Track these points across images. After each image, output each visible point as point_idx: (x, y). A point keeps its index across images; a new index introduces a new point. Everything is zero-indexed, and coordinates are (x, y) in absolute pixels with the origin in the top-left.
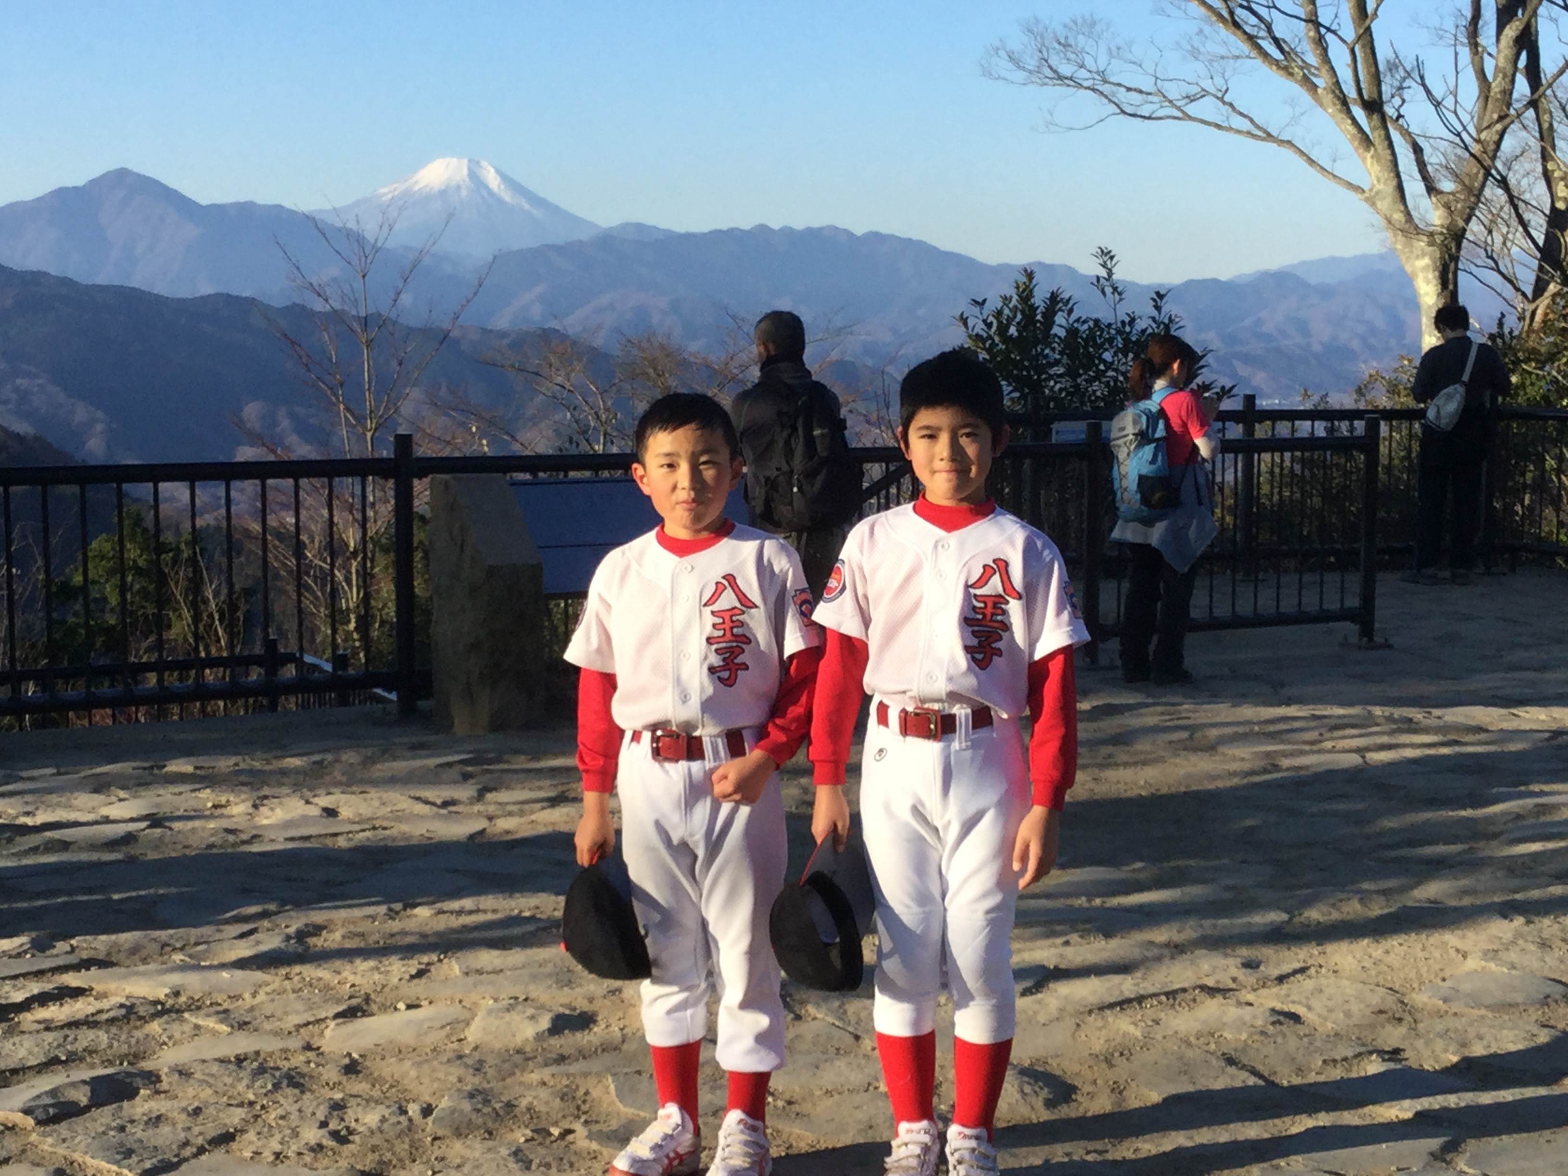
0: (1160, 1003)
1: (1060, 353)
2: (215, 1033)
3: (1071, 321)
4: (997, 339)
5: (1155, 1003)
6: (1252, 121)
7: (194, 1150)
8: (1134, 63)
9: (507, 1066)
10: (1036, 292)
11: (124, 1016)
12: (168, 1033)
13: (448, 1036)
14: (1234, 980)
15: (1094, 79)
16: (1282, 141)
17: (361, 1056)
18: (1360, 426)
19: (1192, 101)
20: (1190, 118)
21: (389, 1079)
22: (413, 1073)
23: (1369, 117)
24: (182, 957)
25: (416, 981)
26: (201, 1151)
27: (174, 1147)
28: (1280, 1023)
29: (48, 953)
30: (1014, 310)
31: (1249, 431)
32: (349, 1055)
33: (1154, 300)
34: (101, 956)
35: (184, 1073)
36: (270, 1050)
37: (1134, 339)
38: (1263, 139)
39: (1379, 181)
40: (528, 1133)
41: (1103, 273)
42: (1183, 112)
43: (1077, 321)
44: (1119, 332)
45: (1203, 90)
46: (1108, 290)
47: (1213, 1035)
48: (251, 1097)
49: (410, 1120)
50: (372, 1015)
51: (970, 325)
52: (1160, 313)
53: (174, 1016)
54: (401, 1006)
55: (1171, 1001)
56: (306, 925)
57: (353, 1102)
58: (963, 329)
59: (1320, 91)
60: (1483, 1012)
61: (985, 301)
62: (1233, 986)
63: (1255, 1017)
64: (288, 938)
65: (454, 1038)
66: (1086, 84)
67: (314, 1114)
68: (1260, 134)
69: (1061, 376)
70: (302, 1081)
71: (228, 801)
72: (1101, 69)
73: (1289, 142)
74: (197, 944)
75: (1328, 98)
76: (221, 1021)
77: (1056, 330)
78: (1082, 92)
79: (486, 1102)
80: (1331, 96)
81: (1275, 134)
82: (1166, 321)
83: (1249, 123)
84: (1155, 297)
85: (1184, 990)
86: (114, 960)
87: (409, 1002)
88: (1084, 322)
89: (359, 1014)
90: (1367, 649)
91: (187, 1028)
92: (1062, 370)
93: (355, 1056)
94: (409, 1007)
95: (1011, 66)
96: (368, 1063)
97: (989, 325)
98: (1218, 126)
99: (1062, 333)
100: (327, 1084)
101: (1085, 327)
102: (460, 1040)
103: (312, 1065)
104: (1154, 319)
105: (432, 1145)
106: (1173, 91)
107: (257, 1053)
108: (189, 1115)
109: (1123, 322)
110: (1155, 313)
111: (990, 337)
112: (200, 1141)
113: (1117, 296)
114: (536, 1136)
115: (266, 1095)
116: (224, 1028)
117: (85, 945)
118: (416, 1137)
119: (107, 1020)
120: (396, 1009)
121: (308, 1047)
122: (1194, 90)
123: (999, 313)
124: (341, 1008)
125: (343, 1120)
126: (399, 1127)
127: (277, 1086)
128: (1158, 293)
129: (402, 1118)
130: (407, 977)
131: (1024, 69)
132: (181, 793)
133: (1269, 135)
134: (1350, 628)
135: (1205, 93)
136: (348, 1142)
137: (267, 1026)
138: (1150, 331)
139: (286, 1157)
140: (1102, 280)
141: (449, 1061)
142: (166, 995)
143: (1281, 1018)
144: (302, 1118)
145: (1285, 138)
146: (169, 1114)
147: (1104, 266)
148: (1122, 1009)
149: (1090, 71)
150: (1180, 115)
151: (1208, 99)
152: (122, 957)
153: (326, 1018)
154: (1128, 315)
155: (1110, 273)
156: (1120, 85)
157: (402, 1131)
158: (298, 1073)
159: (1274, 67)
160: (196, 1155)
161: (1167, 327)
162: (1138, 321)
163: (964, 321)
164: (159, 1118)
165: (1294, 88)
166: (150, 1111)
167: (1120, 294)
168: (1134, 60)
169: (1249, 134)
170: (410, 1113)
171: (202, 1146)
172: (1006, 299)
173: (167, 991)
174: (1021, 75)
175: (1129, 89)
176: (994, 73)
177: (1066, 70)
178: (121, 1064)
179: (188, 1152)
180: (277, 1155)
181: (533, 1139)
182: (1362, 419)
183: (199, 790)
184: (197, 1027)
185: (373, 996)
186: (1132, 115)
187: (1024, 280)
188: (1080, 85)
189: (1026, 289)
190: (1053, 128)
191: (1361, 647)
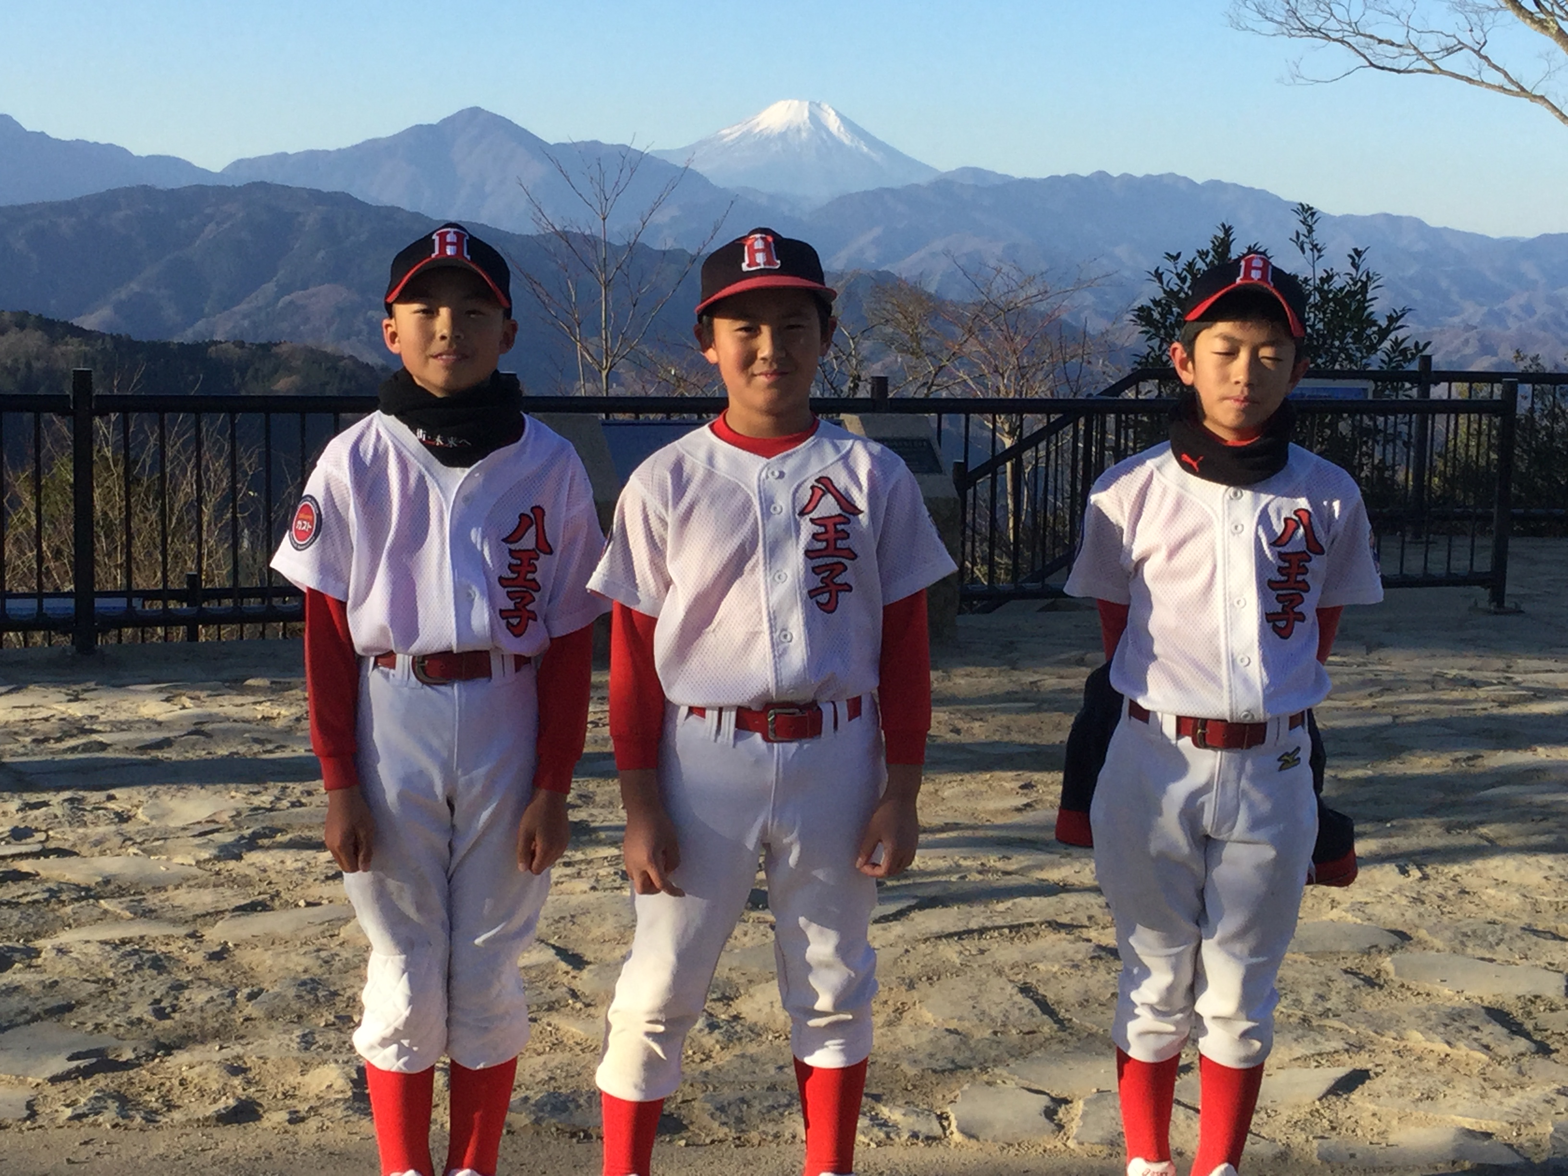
0: (1001, 935)
2: (117, 918)
5: (996, 934)
6: (1506, 75)
7: (29, 1017)
8: (1392, 14)
9: (356, 960)
10: (1233, 247)
11: (45, 900)
12: (76, 916)
13: (323, 932)
14: (1090, 918)
15: (1343, 30)
16: (1535, 96)
17: (236, 945)
18: (1498, 389)
19: (1449, 54)
20: (1442, 72)
21: (246, 967)
22: (269, 962)
24: (136, 851)
25: (331, 882)
26: (36, 1018)
27: (12, 1014)
28: (1100, 958)
29: (24, 841)
31: (1425, 392)
32: (226, 943)
33: (1350, 256)
34: (66, 846)
35: (61, 951)
36: (154, 935)
37: (1332, 296)
38: (1517, 94)
40: (332, 1018)
41: (1303, 230)
42: (1435, 65)
44: (1316, 286)
45: (1460, 43)
46: (1307, 247)
47: (1027, 966)
48: (111, 975)
49: (234, 1003)
50: (273, 909)
51: (1165, 279)
52: (1357, 270)
53: (91, 901)
54: (302, 903)
55: (1014, 933)
56: (264, 828)
57: (198, 983)
58: (1158, 284)
60: (1302, 957)
61: (1179, 255)
62: (1087, 924)
63: (1077, 952)
64: (242, 837)
65: (327, 934)
66: (1333, 35)
67: (153, 992)
70: (166, 964)
71: (279, 714)
72: (1354, 20)
73: (1542, 98)
74: (158, 839)
76: (127, 908)
78: (1332, 42)
79: (314, 990)
81: (1528, 89)
82: (1364, 278)
83: (1502, 76)
84: (1353, 254)
85: (1031, 925)
86: (76, 850)
87: (310, 900)
89: (259, 908)
90: (1496, 613)
91: (96, 913)
93: (230, 944)
94: (308, 904)
95: (1260, 17)
96: (237, 952)
97: (1183, 280)
98: (1470, 80)
100: (187, 968)
102: (331, 936)
103: (185, 951)
104: (1351, 277)
105: (242, 1024)
107: (142, 938)
108: (44, 987)
109: (1321, 279)
110: (1353, 272)
112: (37, 1010)
113: (1316, 254)
114: (337, 1021)
115: (125, 974)
116: (128, 914)
117: (59, 836)
118: (232, 1016)
119: (29, 902)
120: (297, 906)
121: (192, 935)
122: (1452, 42)
123: (1192, 268)
124: (243, 902)
125: (177, 999)
126: (222, 1007)
127: (138, 967)
128: (1355, 250)
129: (228, 1002)
130: (323, 877)
131: (1272, 20)
132: (242, 705)
133: (1523, 89)
134: (1482, 594)
135: (1462, 46)
136: (168, 1017)
137: (169, 915)
138: (1348, 288)
139: (105, 1028)
140: (1302, 238)
141: (305, 953)
142: (97, 883)
143: (1103, 954)
144: (140, 995)
145: (1538, 94)
146: (27, 986)
147: (1304, 222)
148: (960, 938)
149: (1339, 21)
150: (1431, 68)
151: (1465, 50)
152: (84, 850)
153: (227, 910)
154: (1326, 271)
155: (1310, 230)
156: (1371, 37)
157: (221, 1011)
158: (166, 957)
159: (1528, 21)
160: (28, 1023)
161: (1365, 285)
162: (1336, 278)
163: (1159, 276)
164: (16, 988)
165: (1548, 43)
166: (12, 981)
167: (1319, 251)
168: (1392, 11)
169: (1502, 89)
170: (238, 996)
171: (38, 1014)
173: (100, 879)
174: (1271, 27)
175: (1381, 41)
176: (1242, 24)
177: (1317, 22)
178: (18, 941)
179: (21, 1019)
180: (97, 1026)
181: (334, 1024)
182: (1500, 382)
183: (260, 703)
184: (106, 912)
185: (282, 894)
186: (1383, 68)
187: (1221, 235)
188: (1327, 37)
189: (1223, 245)
190: (1299, 81)
191: (1489, 612)
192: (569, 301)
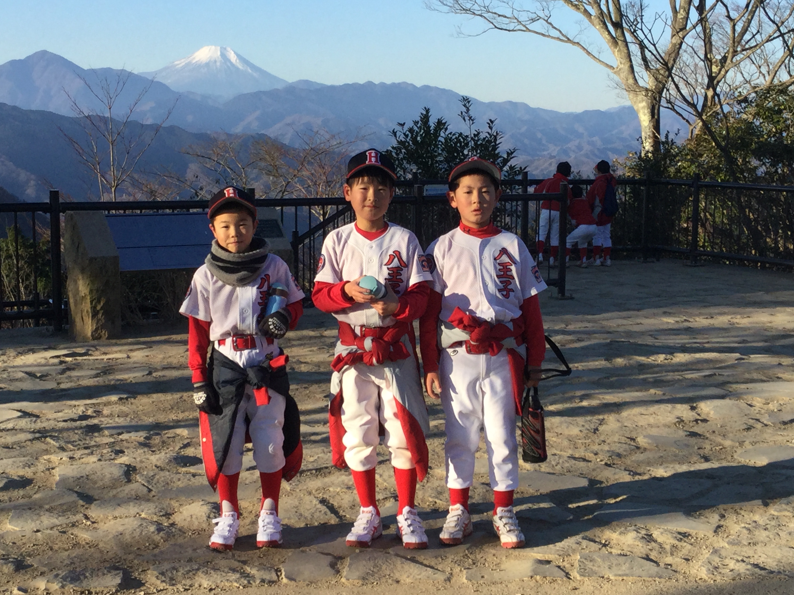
1: (442, 150)
3: (447, 133)
4: (411, 142)
6: (560, 32)
10: (430, 119)
15: (481, 10)
16: (575, 43)
19: (533, 22)
20: (530, 31)
23: (616, 31)
30: (420, 128)
31: (525, 190)
33: (488, 123)
37: (479, 143)
38: (566, 42)
39: (621, 63)
41: (464, 109)
43: (451, 133)
44: (472, 138)
45: (538, 16)
46: (467, 118)
47: (324, 489)
51: (398, 136)
52: (491, 130)
55: (318, 473)
58: (394, 137)
59: (592, 17)
61: (404, 123)
66: (477, 12)
68: (564, 39)
69: (441, 161)
72: (486, 5)
73: (578, 43)
75: (596, 21)
77: (440, 139)
78: (476, 16)
80: (597, 20)
81: (572, 39)
82: (495, 134)
83: (558, 32)
88: (454, 135)
90: (561, 299)
92: (442, 159)
95: (440, 4)
97: (407, 136)
98: (543, 35)
99: (443, 140)
101: (454, 137)
104: (489, 133)
106: (523, 17)
109: (474, 135)
110: (489, 131)
111: (406, 141)
113: (471, 122)
122: (534, 16)
123: (411, 130)
128: (490, 120)
131: (446, 5)
133: (568, 39)
134: (554, 290)
135: (540, 18)
138: (487, 139)
140: (464, 113)
145: (576, 41)
147: (465, 106)
149: (479, 6)
150: (525, 29)
151: (541, 20)
154: (476, 130)
155: (468, 110)
156: (495, 13)
161: (495, 137)
162: (481, 134)
163: (394, 133)
165: (580, 16)
167: (473, 120)
169: (558, 39)
172: (416, 123)
174: (446, 9)
175: (499, 16)
176: (432, 7)
177: (468, 6)
186: (501, 29)
187: (425, 113)
188: (474, 14)
189: (425, 118)
190: (461, 35)
191: (557, 299)
192: (92, 151)
